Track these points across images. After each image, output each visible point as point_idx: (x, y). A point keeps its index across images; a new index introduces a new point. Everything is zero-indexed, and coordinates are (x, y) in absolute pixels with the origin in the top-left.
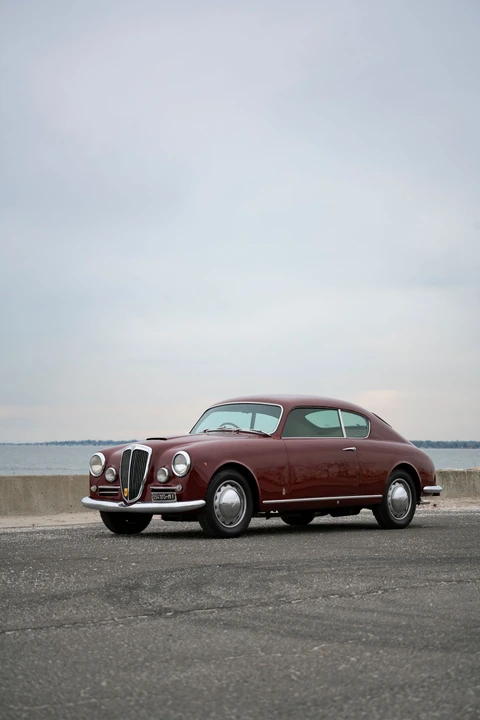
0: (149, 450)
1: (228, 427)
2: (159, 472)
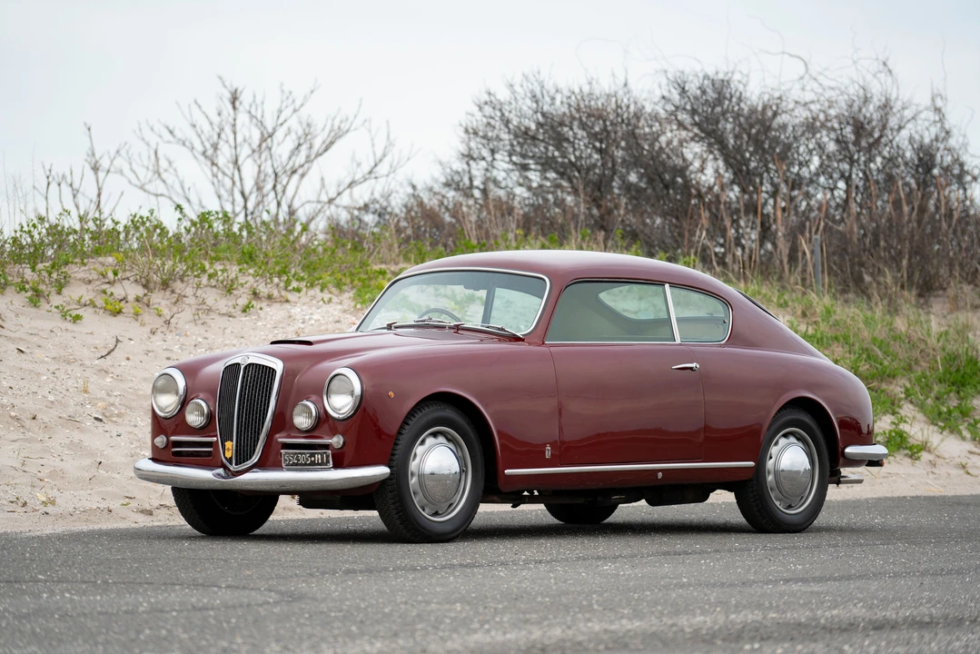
0: (278, 366)
1: (436, 319)
2: (298, 409)
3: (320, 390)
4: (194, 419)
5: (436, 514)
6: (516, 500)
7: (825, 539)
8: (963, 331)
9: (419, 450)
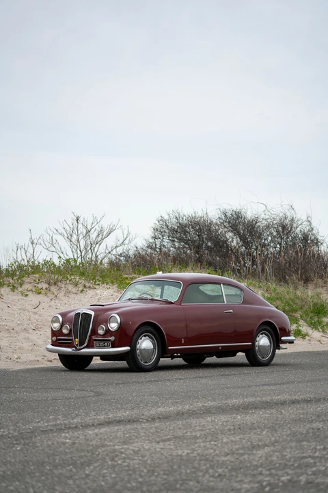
0: (93, 313)
1: (145, 296)
2: (99, 328)
3: (107, 321)
4: (65, 331)
5: (146, 362)
6: (172, 357)
7: (275, 368)
8: (318, 295)
9: (140, 341)
